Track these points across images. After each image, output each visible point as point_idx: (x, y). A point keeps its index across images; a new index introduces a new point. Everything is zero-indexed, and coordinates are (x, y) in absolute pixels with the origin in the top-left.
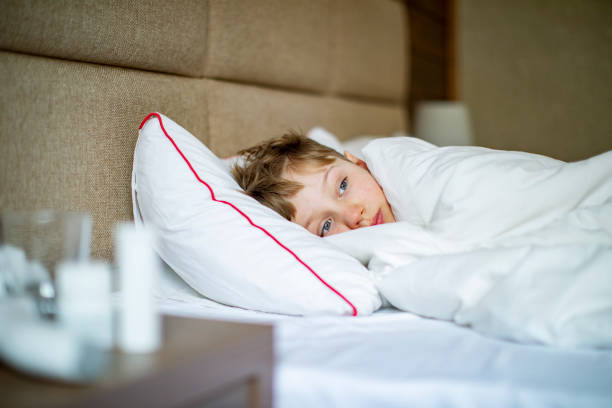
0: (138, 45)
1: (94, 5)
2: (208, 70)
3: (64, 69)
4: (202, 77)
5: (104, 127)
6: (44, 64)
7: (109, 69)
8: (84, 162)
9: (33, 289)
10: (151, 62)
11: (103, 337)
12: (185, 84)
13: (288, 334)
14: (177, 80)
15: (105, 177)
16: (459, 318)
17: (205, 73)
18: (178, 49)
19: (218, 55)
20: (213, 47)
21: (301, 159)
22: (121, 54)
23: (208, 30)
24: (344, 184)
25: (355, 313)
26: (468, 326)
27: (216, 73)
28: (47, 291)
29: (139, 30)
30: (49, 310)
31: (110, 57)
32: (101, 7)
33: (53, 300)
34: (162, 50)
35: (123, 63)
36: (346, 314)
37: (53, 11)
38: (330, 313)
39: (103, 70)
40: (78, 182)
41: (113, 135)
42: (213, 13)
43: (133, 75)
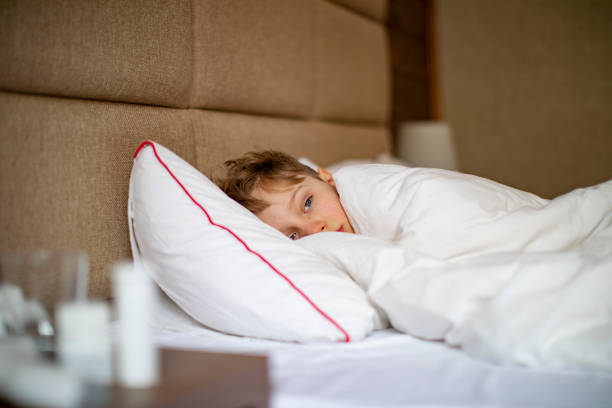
0: (125, 80)
1: (82, 42)
2: (194, 100)
3: (53, 105)
4: (188, 108)
5: (95, 161)
6: (33, 102)
7: (97, 104)
8: (77, 197)
9: (32, 328)
10: (139, 95)
11: (103, 374)
12: (172, 115)
13: (283, 363)
14: (164, 111)
15: (97, 211)
16: (450, 338)
17: (191, 104)
18: (164, 82)
19: (204, 85)
20: (199, 77)
21: (271, 178)
22: (110, 88)
23: (193, 61)
24: (309, 201)
25: (348, 340)
26: (458, 347)
27: (203, 103)
28: (46, 329)
29: (126, 64)
30: (48, 348)
31: (99, 92)
32: (89, 44)
33: (53, 338)
34: (149, 84)
35: (112, 98)
36: (339, 341)
37: (42, 51)
38: (324, 340)
39: (92, 106)
40: (70, 217)
41: (104, 169)
42: (198, 44)
43: (121, 108)
